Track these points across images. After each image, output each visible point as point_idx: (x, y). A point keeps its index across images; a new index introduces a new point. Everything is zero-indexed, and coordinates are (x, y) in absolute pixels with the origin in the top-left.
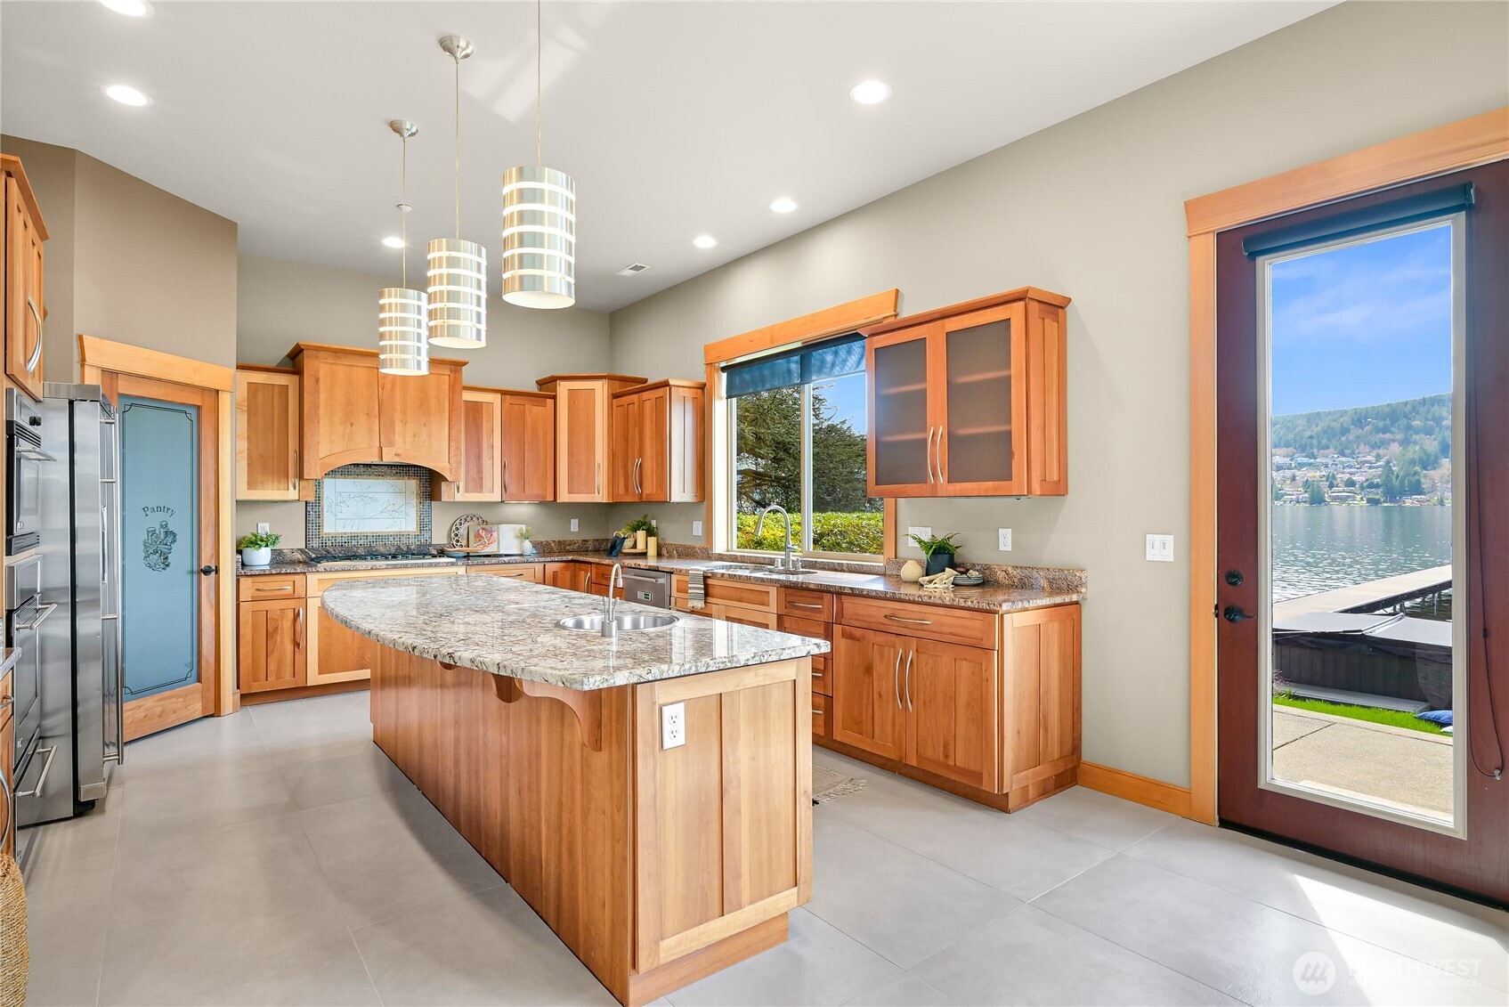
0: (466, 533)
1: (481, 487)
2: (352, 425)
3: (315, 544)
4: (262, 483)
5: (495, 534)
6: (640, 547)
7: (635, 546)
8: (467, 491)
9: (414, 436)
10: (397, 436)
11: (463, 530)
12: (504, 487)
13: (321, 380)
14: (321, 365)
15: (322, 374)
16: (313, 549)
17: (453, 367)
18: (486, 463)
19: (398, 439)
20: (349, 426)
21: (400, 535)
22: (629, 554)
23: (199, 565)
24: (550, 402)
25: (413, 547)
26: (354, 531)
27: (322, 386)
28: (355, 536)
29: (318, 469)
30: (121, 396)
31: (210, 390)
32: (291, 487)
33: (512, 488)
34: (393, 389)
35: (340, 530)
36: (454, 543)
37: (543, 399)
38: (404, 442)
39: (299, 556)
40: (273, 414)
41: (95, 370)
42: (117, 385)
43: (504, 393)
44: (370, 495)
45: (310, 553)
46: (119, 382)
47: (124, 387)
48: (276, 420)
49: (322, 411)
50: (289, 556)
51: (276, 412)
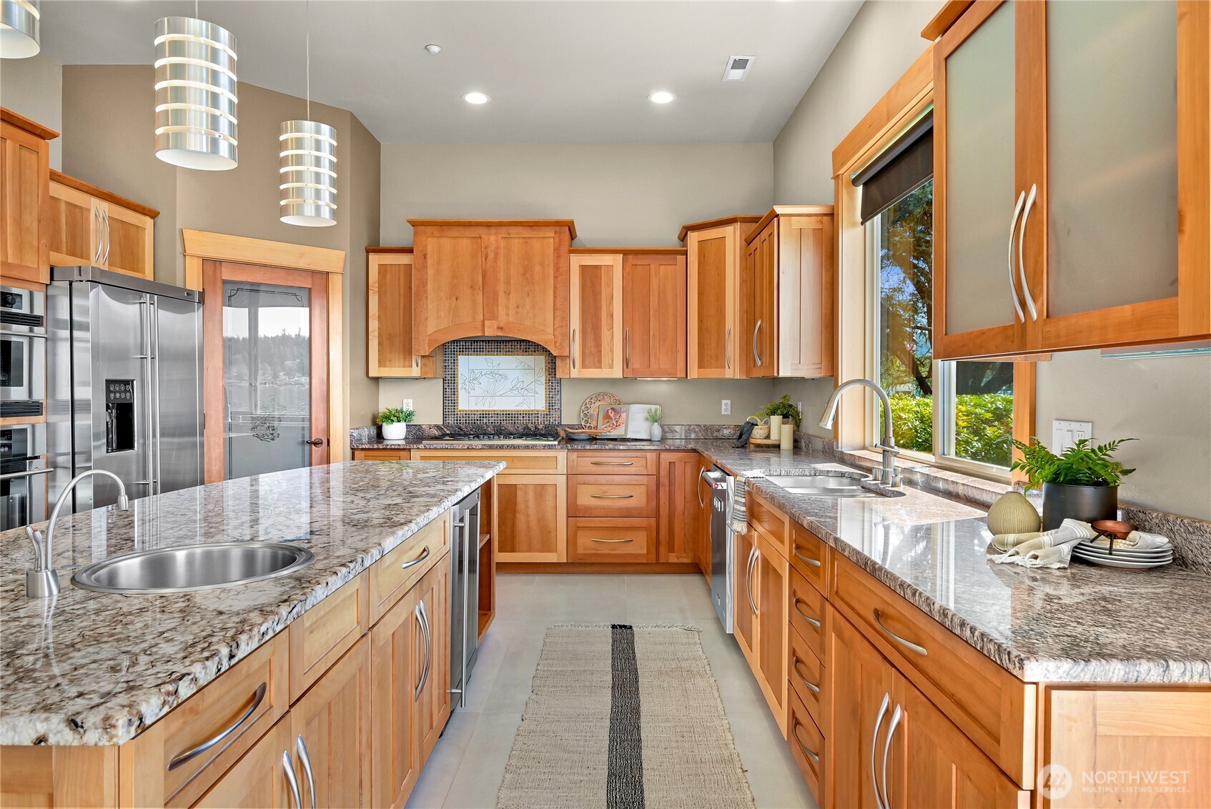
0: (596, 414)
1: (600, 362)
2: (457, 300)
3: (451, 421)
4: (390, 360)
5: (624, 415)
6: (774, 436)
7: (768, 437)
8: (584, 366)
9: (518, 307)
10: (500, 309)
11: (593, 411)
12: (626, 362)
13: (428, 256)
14: (429, 239)
15: (429, 248)
16: (448, 427)
17: (557, 228)
18: (605, 333)
19: (502, 312)
20: (454, 299)
21: (528, 414)
22: (758, 446)
23: (311, 438)
24: (681, 258)
25: (540, 427)
26: (485, 409)
27: (430, 261)
28: (485, 414)
29: (426, 345)
30: (225, 282)
31: (321, 273)
32: (414, 364)
33: (636, 364)
34: (496, 258)
35: (473, 408)
36: (583, 423)
37: (672, 256)
38: (508, 315)
39: (436, 433)
40: (399, 293)
41: (195, 260)
42: (221, 272)
43: (626, 253)
44: (500, 372)
45: (445, 430)
46: (223, 269)
47: (227, 274)
48: (402, 298)
49: (429, 287)
50: (427, 432)
51: (402, 292)
